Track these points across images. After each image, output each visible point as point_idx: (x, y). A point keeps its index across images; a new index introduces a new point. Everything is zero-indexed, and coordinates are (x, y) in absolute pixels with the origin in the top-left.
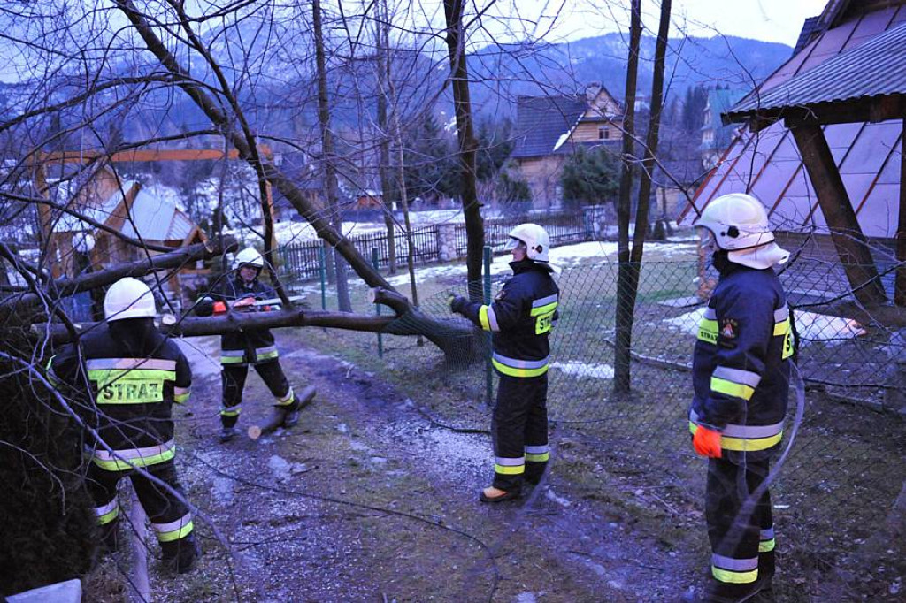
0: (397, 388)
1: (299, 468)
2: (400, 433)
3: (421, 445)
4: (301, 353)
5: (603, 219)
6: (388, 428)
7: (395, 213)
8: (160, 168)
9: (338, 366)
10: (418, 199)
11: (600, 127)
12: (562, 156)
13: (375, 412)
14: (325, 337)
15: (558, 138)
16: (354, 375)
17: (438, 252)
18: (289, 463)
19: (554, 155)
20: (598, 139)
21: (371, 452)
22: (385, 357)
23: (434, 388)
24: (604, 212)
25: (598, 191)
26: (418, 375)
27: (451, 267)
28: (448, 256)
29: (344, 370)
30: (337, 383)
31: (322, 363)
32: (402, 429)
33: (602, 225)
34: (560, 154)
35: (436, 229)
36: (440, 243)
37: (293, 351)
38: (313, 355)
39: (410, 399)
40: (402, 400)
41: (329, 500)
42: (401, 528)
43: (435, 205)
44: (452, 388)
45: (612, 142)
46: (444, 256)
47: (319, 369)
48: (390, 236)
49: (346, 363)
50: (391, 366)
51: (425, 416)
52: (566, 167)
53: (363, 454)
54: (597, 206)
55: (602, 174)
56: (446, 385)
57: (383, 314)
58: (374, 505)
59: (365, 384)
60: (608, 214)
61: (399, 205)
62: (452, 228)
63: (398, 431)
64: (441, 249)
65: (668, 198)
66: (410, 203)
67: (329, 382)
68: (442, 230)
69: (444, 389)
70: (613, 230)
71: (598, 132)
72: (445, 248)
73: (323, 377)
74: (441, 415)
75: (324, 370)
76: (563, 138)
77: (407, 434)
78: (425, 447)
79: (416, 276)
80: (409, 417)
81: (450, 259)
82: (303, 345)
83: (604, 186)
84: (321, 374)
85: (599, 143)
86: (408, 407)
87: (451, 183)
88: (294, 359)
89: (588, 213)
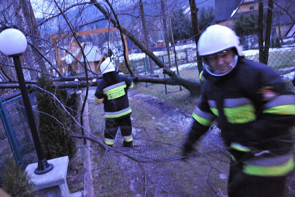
0: (173, 104)
1: (139, 130)
2: (174, 119)
3: (182, 123)
4: (139, 95)
5: (253, 41)
6: (170, 118)
7: (170, 47)
8: (92, 40)
9: (151, 98)
10: (178, 41)
11: (250, 5)
12: (234, 19)
13: (165, 113)
14: (147, 89)
15: (233, 12)
16: (157, 101)
17: (187, 58)
18: (135, 129)
19: (231, 18)
20: (249, 10)
21: (164, 125)
22: (168, 95)
23: (186, 104)
24: (253, 38)
25: (250, 30)
26: (180, 100)
27: (192, 63)
28: (191, 60)
29: (154, 100)
30: (151, 104)
31: (146, 98)
32: (175, 118)
33: (253, 44)
34: (234, 18)
35: (185, 51)
36: (187, 56)
37: (136, 94)
38: (143, 95)
39: (178, 108)
40: (174, 109)
41: (149, 140)
42: (175, 150)
43: (185, 43)
44: (193, 103)
45: (255, 11)
46: (189, 60)
47: (145, 100)
48: (169, 54)
49: (154, 97)
50: (170, 97)
51: (183, 113)
52: (236, 23)
53: (161, 126)
54: (250, 36)
55: (251, 24)
56: (191, 103)
57: (166, 77)
58: (165, 142)
59: (161, 104)
60: (255, 39)
61: (172, 44)
62: (192, 50)
63: (173, 119)
64: (187, 57)
65: (281, 30)
66: (176, 43)
67: (149, 103)
68: (188, 50)
69: (190, 104)
70: (257, 45)
71: (249, 7)
72: (189, 57)
73: (146, 102)
74: (189, 113)
75: (147, 100)
76: (235, 12)
77: (177, 119)
78: (183, 124)
79: (178, 68)
80: (177, 114)
81: (191, 61)
82: (139, 92)
83: (253, 28)
84: (146, 101)
85: (250, 12)
86: (177, 111)
87: (190, 34)
88: (136, 97)
89: (246, 39)
